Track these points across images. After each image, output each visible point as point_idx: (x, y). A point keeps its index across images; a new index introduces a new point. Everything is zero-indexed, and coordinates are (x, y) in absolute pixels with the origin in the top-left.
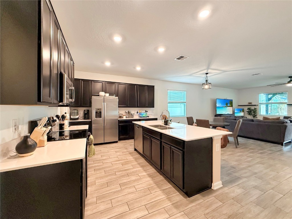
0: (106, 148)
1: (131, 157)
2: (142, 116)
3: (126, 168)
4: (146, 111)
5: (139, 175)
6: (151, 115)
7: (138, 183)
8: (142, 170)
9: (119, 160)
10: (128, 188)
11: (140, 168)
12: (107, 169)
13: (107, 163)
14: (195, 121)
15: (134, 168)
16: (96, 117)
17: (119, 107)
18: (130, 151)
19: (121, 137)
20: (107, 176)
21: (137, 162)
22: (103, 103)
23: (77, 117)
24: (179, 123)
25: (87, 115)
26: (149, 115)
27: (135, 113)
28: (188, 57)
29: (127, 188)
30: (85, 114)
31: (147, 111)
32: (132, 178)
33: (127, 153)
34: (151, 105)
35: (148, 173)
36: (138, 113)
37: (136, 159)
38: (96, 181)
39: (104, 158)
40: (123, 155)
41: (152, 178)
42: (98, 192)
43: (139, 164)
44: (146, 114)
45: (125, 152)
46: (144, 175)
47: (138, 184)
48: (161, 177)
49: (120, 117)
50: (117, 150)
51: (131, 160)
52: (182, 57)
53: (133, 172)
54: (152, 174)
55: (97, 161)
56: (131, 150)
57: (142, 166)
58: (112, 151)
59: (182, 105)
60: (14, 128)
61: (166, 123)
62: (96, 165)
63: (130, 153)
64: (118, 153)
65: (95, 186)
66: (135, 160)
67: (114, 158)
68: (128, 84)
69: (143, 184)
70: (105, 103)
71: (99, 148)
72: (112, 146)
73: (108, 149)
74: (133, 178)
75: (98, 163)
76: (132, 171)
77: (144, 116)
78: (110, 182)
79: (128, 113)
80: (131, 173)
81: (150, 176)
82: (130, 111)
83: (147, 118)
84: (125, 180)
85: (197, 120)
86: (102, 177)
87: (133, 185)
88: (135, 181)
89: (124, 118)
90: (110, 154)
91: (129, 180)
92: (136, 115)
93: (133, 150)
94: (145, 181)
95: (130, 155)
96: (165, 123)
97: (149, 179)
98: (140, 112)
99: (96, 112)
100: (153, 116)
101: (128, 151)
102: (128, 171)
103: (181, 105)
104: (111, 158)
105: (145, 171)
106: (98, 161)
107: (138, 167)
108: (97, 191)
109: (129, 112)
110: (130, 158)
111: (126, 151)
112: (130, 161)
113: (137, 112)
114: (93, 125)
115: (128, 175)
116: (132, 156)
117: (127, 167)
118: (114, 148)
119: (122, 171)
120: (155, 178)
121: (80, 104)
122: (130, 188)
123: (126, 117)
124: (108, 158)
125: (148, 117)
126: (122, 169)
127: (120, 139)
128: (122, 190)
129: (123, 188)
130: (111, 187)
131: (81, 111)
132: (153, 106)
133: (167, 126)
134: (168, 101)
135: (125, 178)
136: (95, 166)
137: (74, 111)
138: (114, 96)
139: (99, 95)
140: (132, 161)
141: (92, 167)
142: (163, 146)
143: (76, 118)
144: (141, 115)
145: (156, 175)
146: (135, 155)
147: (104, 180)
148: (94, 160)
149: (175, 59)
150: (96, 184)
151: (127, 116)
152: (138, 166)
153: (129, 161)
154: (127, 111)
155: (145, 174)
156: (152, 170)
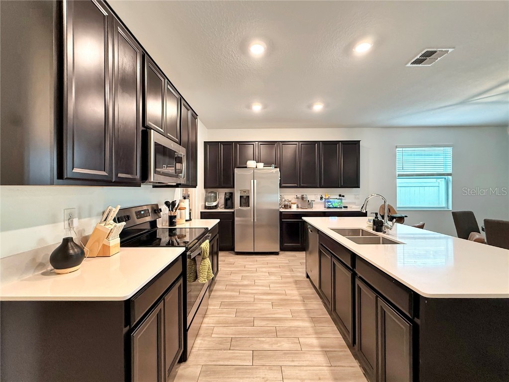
0: (255, 263)
1: (295, 292)
2: (331, 206)
3: (278, 313)
4: (340, 196)
5: (301, 340)
6: (354, 203)
7: (293, 361)
8: (311, 331)
9: (270, 292)
10: (268, 367)
11: (307, 324)
12: (243, 308)
13: (247, 293)
14: (481, 224)
15: (294, 319)
16: (241, 206)
17: (281, 187)
18: (297, 276)
19: (285, 244)
20: (236, 323)
21: (305, 304)
22: (252, 181)
23: (214, 204)
24: (422, 227)
25: (229, 201)
26: (349, 203)
27: (317, 199)
28: (450, 50)
29: (264, 367)
30: (226, 200)
31: (343, 196)
32: (283, 343)
33: (291, 280)
34: (353, 181)
35: (324, 342)
36: (324, 200)
37: (304, 298)
38: (216, 330)
39: (246, 282)
40: (281, 283)
41: (329, 358)
42: (209, 355)
43: (308, 311)
44: (340, 201)
45: (287, 278)
46: (311, 346)
47: (293, 364)
48: (356, 363)
49: (286, 206)
50: (273, 270)
51: (294, 298)
52: (429, 54)
53: (290, 329)
54: (332, 347)
55: (232, 285)
56: (299, 274)
57: (313, 320)
58: (264, 270)
59: (442, 182)
60: (67, 222)
61: (378, 226)
62: (229, 293)
63: (296, 282)
64: (273, 278)
65: (210, 339)
66: (301, 301)
67: (262, 286)
68: (300, 143)
69: (305, 368)
70: (255, 181)
71: (245, 260)
72: (267, 260)
73: (256, 266)
74: (286, 345)
75: (232, 291)
76: (288, 324)
77: (334, 206)
78: (238, 339)
79: (300, 200)
80: (284, 331)
81: (326, 351)
82: (305, 196)
83: (343, 210)
84: (266, 344)
85: (486, 222)
86: (227, 323)
87: (281, 364)
88: (286, 353)
89: (294, 209)
90: (257, 277)
91: (275, 347)
92: (318, 203)
93: (305, 275)
94: (310, 363)
95: (294, 286)
96: (375, 227)
97: (321, 359)
98: (327, 197)
99: (241, 197)
100: (357, 206)
101: (292, 277)
102: (278, 324)
103: (439, 180)
104: (258, 286)
105: (316, 333)
106: (233, 288)
107: (303, 320)
108: (208, 353)
109: (303, 198)
110: (293, 293)
111: (289, 274)
112: (292, 300)
113: (321, 198)
114: (236, 219)
115: (276, 333)
116: (298, 289)
117: (281, 312)
118: (269, 265)
119: (267, 319)
120: (339, 364)
121: (219, 184)
122: (271, 368)
123: (298, 207)
124: (252, 283)
125: (346, 207)
126: (269, 314)
127: (283, 249)
128: (253, 367)
129: (256, 362)
130: (234, 353)
131: (221, 195)
132: (357, 186)
133: (380, 234)
134: (397, 173)
135: (268, 340)
136: (226, 297)
137: (209, 195)
138: (272, 168)
139: (246, 167)
140: (296, 300)
141: (219, 297)
142: (360, 289)
143: (212, 205)
144: (329, 203)
145: (341, 354)
146: (305, 288)
147: (230, 331)
148: (227, 283)
149: (409, 65)
150: (213, 336)
151: (300, 205)
152: (305, 316)
153: (288, 300)
154: (299, 196)
155: (314, 341)
156: (334, 337)
